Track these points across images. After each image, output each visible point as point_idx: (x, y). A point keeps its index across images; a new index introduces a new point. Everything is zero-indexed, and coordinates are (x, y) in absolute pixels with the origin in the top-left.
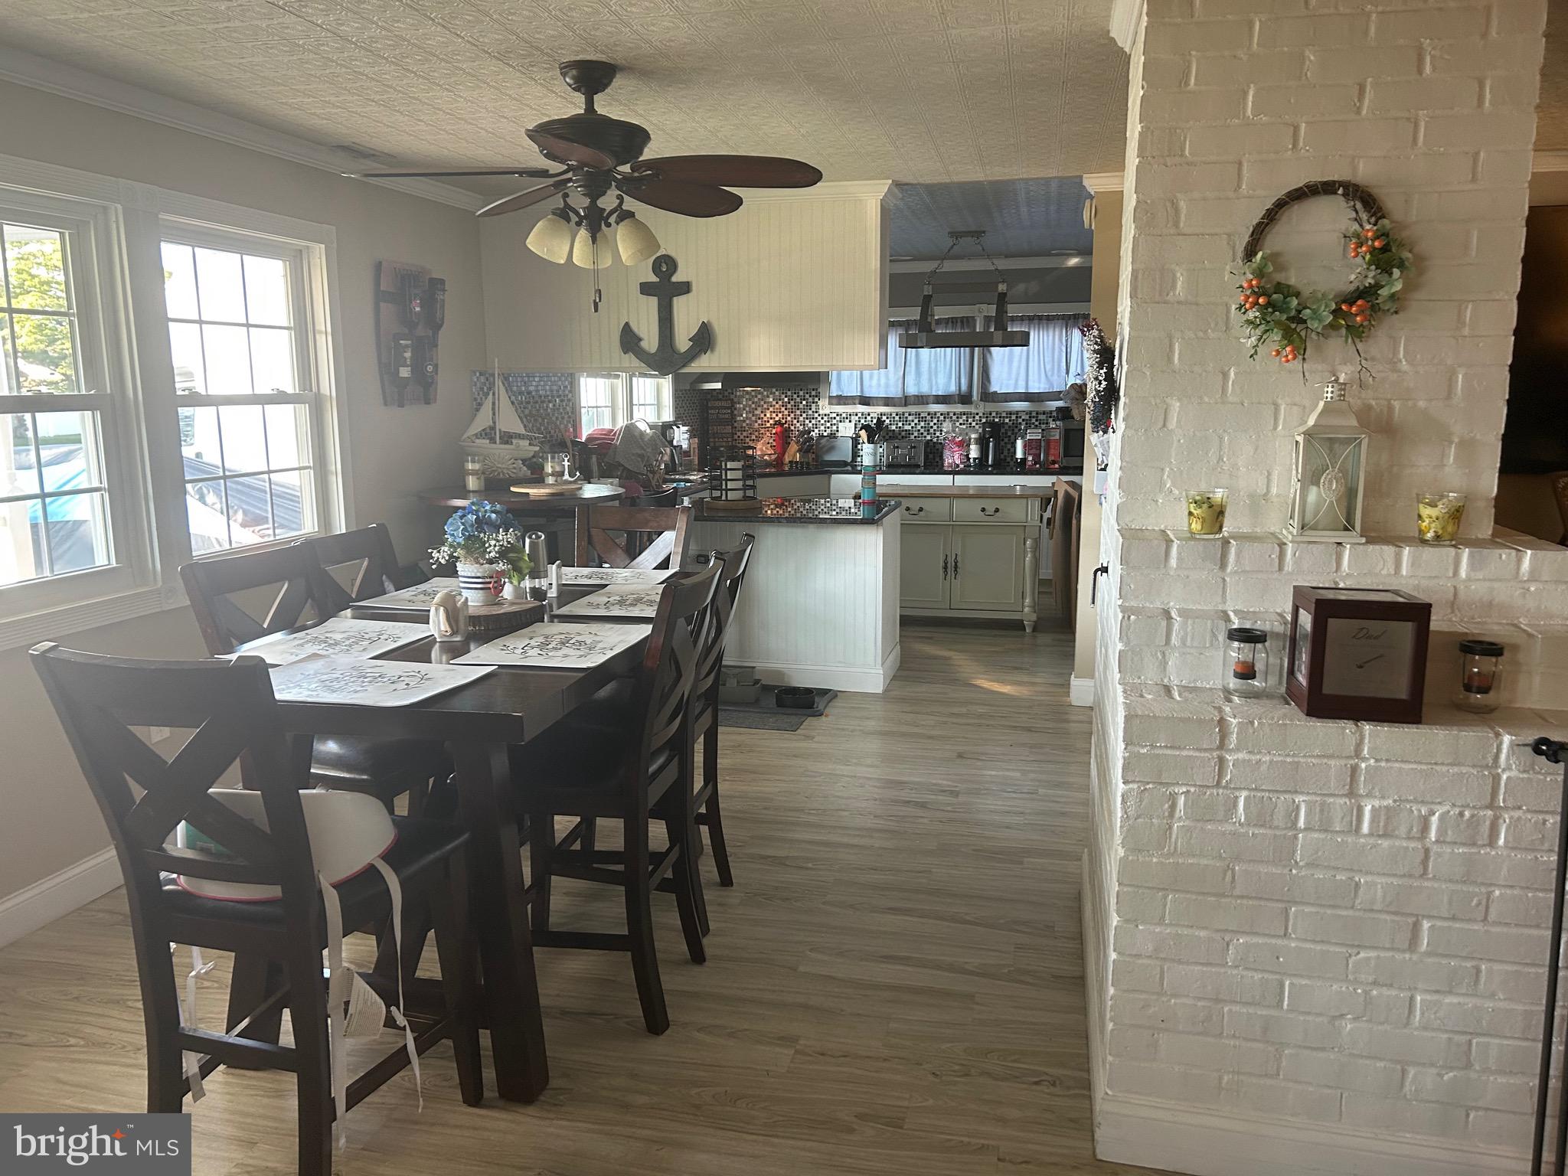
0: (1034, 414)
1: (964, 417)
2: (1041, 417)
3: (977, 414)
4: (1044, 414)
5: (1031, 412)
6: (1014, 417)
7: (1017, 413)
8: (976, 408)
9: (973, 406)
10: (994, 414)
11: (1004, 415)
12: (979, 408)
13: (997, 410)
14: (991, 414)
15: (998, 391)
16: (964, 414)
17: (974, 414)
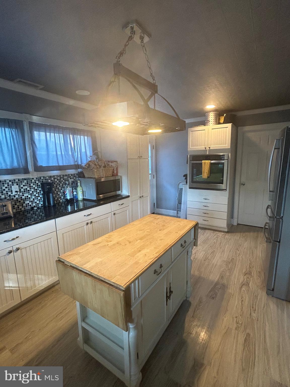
0: (62, 176)
1: (25, 181)
2: (65, 177)
3: (33, 179)
4: (66, 176)
5: (60, 176)
6: (53, 179)
7: (54, 176)
8: (32, 175)
9: (30, 175)
10: (42, 178)
11: (47, 178)
12: (33, 175)
13: (44, 176)
14: (40, 178)
15: (42, 166)
16: (25, 180)
17: (31, 179)
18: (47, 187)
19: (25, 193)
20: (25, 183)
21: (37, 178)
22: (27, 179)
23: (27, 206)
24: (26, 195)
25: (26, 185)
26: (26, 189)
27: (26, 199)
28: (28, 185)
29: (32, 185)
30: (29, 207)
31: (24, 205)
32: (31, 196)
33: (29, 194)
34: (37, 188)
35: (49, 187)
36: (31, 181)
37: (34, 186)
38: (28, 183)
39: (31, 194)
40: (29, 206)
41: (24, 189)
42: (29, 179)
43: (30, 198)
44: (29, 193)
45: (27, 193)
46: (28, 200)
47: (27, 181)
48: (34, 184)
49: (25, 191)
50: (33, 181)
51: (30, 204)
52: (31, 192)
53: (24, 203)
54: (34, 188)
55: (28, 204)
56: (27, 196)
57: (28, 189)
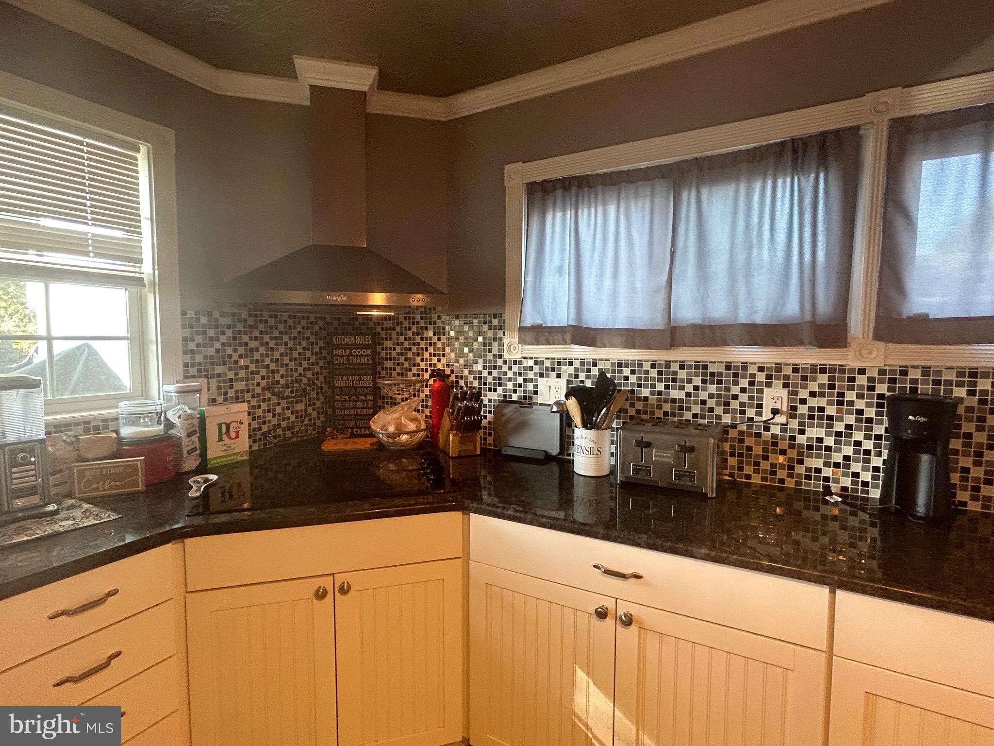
1: (824, 379)
3: (862, 371)
8: (858, 356)
9: (851, 352)
10: (915, 374)
12: (867, 357)
13: (928, 364)
14: (904, 373)
15: (927, 315)
16: (823, 371)
17: (852, 370)
18: (911, 417)
19: (811, 426)
20: (821, 386)
21: (882, 372)
22: (832, 370)
23: (808, 477)
24: (814, 432)
25: (822, 395)
26: (821, 409)
27: (810, 447)
28: (832, 395)
29: (850, 396)
30: (816, 486)
31: (800, 470)
32: (837, 442)
33: (828, 434)
34: (873, 415)
35: (922, 419)
36: (852, 379)
37: (860, 404)
38: (832, 387)
39: (839, 434)
40: (817, 479)
41: (811, 409)
42: (842, 371)
43: (828, 449)
44: (830, 426)
45: (820, 426)
46: (819, 456)
47: (831, 379)
48: (860, 396)
49: (811, 417)
50: (862, 380)
51: (828, 472)
52: (839, 427)
53: (801, 462)
54: (860, 412)
55: (818, 471)
56: (820, 440)
57: (831, 410)
